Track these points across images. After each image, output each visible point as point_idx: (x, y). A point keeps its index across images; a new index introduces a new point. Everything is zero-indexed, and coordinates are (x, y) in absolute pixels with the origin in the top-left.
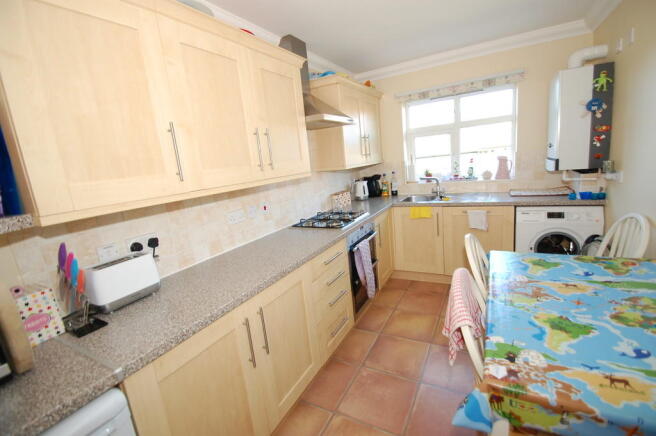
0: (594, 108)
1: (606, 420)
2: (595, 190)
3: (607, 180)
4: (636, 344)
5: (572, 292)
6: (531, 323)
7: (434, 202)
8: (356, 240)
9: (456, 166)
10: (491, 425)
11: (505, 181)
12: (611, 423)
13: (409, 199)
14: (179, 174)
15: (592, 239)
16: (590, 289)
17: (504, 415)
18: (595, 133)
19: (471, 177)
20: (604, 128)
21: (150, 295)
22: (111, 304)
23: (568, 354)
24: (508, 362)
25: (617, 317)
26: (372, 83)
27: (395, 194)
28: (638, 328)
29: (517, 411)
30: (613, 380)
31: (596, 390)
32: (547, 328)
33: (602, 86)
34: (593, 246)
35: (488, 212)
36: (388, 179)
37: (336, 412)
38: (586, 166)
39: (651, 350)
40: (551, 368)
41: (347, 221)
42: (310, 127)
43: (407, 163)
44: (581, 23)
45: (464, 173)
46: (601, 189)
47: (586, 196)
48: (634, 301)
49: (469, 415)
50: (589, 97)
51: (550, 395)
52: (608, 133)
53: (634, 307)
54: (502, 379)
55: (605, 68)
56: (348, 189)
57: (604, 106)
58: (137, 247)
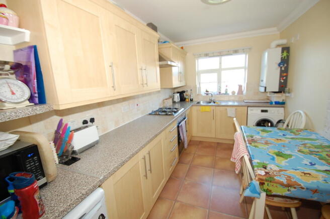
0: (281, 66)
1: (305, 188)
2: (281, 101)
3: (286, 96)
4: (310, 161)
5: (280, 142)
6: (268, 154)
7: (210, 104)
8: (180, 121)
9: (220, 88)
10: (260, 194)
11: (241, 95)
12: (307, 189)
13: (198, 103)
14: (113, 87)
15: (279, 122)
16: (287, 141)
17: (264, 190)
18: (281, 76)
19: (226, 93)
20: (285, 74)
21: (94, 146)
22: (79, 150)
23: (286, 166)
24: (264, 169)
25: (299, 151)
26: (184, 48)
27: (192, 100)
28: (309, 155)
29: (270, 188)
30: (305, 174)
31: (300, 178)
32: (275, 156)
33: (285, 57)
34: (280, 125)
35: (236, 109)
36: (189, 93)
37: (176, 201)
38: (277, 90)
39: (316, 162)
40: (281, 171)
41: (175, 112)
42: (161, 67)
43: (198, 86)
44: (275, 29)
45: (223, 91)
46: (283, 100)
47: (277, 103)
48: (304, 144)
49: (252, 191)
50: (279, 61)
51: (284, 180)
52: (287, 76)
53: (305, 147)
54: (264, 175)
55: (286, 49)
56: (170, 97)
57: (285, 65)
58: (85, 122)
